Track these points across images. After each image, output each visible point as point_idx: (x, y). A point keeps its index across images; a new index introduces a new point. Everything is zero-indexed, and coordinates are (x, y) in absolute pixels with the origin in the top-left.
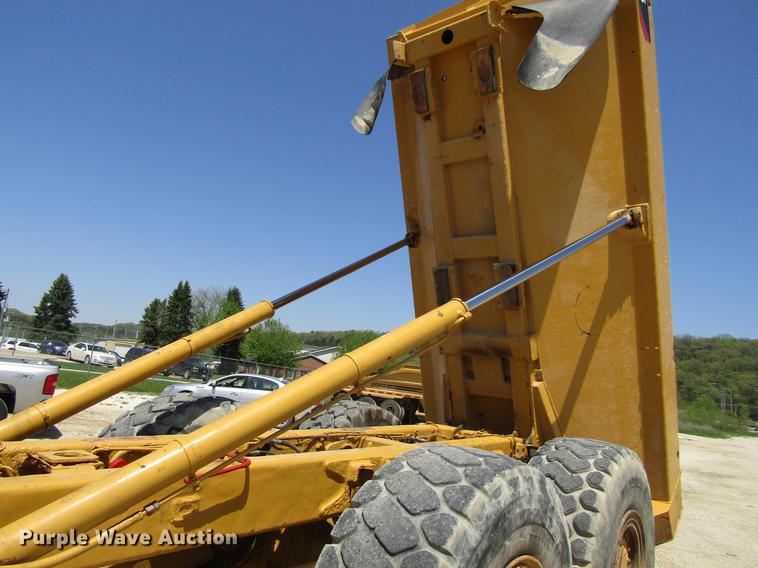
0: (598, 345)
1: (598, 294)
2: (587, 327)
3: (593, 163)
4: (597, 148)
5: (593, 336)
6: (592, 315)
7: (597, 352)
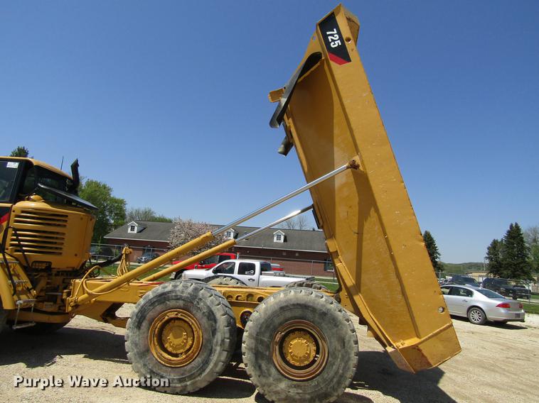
0: (364, 239)
1: (356, 210)
2: (356, 229)
3: (337, 140)
4: (336, 131)
5: (360, 234)
6: (357, 222)
7: (364, 243)
